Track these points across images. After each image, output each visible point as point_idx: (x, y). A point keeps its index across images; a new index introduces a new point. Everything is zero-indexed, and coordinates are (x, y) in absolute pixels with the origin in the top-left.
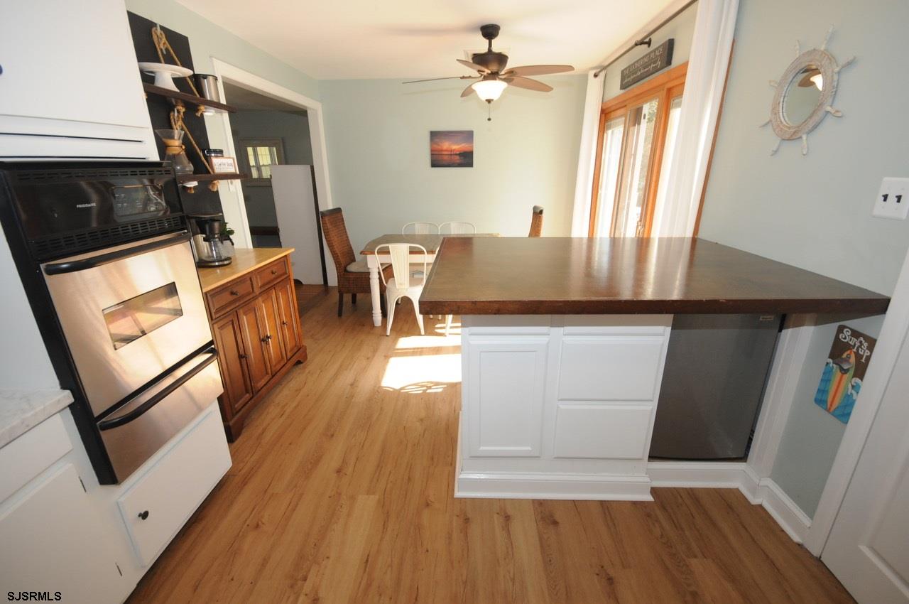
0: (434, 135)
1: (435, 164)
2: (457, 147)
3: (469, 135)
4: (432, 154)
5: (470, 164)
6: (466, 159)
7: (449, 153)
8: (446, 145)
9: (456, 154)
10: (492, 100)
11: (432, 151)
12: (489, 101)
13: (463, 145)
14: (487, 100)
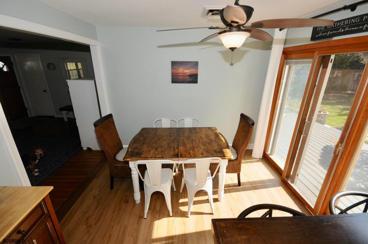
0: (174, 63)
1: (174, 81)
2: (188, 71)
3: (195, 64)
4: (172, 75)
5: (195, 81)
6: (193, 79)
7: (183, 75)
8: (181, 70)
9: (187, 76)
10: (236, 48)
11: (172, 73)
12: (232, 49)
13: (192, 70)
14: (230, 48)
